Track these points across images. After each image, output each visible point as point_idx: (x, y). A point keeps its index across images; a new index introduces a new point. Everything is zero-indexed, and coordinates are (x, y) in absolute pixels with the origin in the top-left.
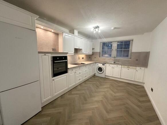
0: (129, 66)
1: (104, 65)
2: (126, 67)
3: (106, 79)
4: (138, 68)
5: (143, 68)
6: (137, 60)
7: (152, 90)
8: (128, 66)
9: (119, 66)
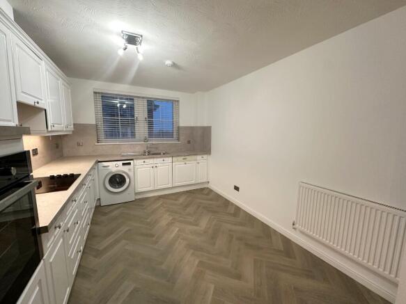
0: (185, 156)
1: (129, 164)
2: (181, 158)
3: (141, 202)
4: (199, 157)
5: (205, 156)
6: (189, 142)
7: (237, 188)
8: (183, 157)
9: (167, 159)
